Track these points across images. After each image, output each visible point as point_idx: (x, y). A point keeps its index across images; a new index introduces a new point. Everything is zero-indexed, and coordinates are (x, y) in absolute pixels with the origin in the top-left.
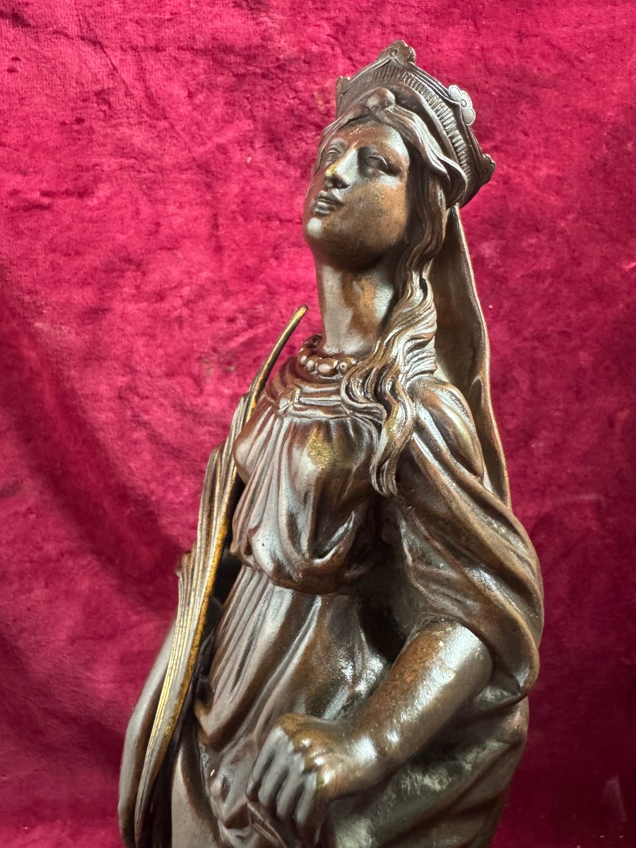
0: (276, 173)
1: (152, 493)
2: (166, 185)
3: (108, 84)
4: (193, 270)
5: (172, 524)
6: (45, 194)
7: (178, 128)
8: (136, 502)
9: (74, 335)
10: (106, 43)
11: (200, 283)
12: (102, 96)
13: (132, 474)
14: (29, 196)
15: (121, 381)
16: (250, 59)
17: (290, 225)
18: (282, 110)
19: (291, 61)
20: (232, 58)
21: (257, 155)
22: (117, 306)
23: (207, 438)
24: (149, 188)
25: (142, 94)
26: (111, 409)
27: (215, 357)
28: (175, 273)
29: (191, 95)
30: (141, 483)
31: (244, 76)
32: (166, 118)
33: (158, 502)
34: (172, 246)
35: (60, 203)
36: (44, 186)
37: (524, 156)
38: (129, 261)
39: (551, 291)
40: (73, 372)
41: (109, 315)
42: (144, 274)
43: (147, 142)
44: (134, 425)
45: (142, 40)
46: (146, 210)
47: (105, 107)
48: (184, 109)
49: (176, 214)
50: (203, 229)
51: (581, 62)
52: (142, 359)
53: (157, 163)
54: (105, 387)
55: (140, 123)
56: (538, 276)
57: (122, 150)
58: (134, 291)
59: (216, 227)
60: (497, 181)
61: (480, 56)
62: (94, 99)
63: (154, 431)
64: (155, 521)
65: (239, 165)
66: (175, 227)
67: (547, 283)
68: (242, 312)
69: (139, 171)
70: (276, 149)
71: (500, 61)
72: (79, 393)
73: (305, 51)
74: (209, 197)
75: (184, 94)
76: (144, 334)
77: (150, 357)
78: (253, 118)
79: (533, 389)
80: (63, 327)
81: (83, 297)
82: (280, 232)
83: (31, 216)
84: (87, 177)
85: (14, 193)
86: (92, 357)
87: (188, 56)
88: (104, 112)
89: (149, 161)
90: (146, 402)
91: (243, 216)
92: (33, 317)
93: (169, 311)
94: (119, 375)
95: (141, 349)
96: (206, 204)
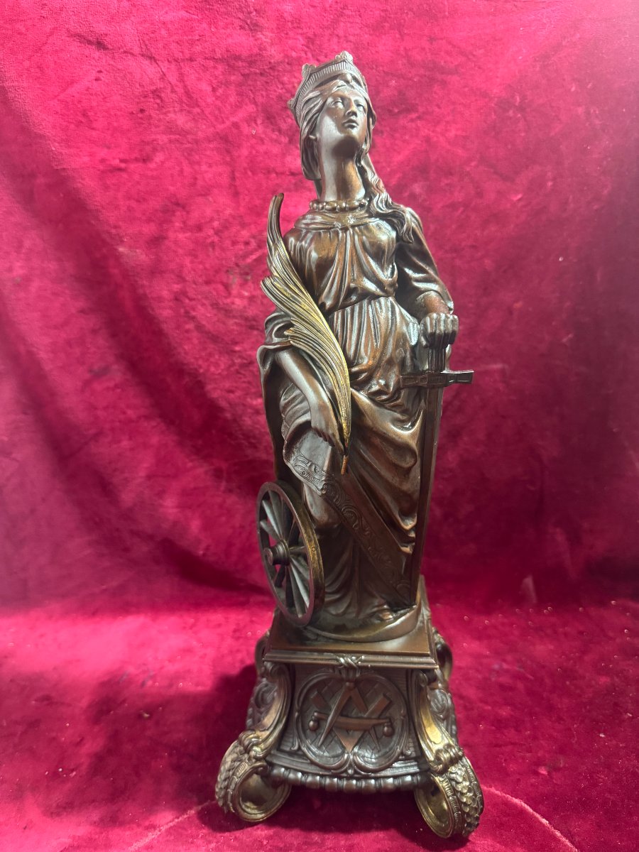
0: (272, 140)
1: (200, 367)
2: (200, 152)
3: (160, 85)
4: (220, 209)
5: (215, 389)
6: (122, 161)
7: (207, 113)
8: (189, 374)
9: (145, 256)
10: (157, 57)
11: (225, 218)
12: (156, 93)
13: (186, 353)
15: (176, 287)
16: (251, 63)
17: (283, 177)
18: (274, 97)
19: (279, 63)
20: (240, 63)
21: (258, 129)
22: (171, 235)
23: (235, 328)
24: (189, 154)
25: (183, 91)
26: (171, 308)
27: (237, 270)
28: (209, 212)
29: (214, 90)
30: (192, 360)
31: (248, 75)
32: (198, 106)
33: (204, 374)
34: (206, 193)
35: (132, 166)
36: (122, 156)
37: (438, 122)
38: (178, 204)
39: (463, 216)
40: (145, 282)
41: (166, 242)
42: (188, 212)
43: (187, 122)
44: (186, 320)
45: (181, 54)
46: (187, 170)
47: (158, 101)
48: (210, 100)
49: (207, 172)
50: (225, 180)
51: (474, 56)
52: (189, 272)
53: (194, 137)
54: (166, 292)
55: (181, 110)
56: (453, 206)
57: (171, 129)
58: (182, 225)
59: (234, 178)
60: (421, 141)
61: (404, 55)
62: (151, 95)
63: (199, 323)
64: (203, 388)
65: (247, 136)
66: (207, 180)
67: (460, 211)
68: (254, 237)
69: (182, 143)
70: (272, 123)
71: (419, 58)
72: (150, 296)
73: (287, 56)
74: (228, 159)
75: (209, 89)
76: (190, 255)
77: (194, 271)
78: (255, 103)
80: (137, 251)
81: (149, 229)
82: (276, 181)
83: (114, 176)
84: (148, 148)
85: (103, 161)
86: (156, 270)
87: (212, 63)
88: (158, 104)
89: (188, 136)
90: (193, 303)
91: (251, 171)
92: (118, 245)
93: (206, 238)
94: (174, 283)
95: (189, 265)
96: (227, 164)
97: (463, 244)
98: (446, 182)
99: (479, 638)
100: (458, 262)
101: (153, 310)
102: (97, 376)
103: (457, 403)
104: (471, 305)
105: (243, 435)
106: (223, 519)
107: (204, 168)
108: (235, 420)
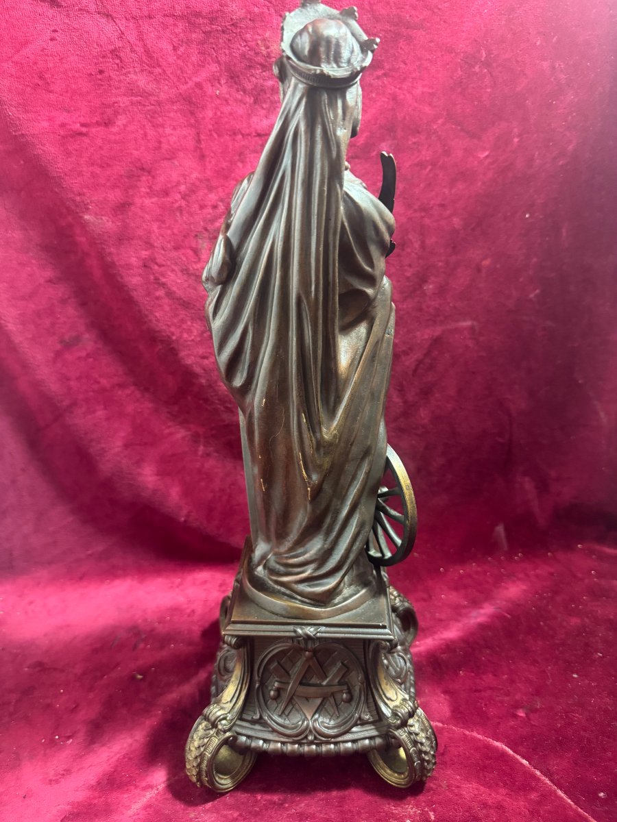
0: (236, 100)
1: (173, 334)
2: (163, 114)
3: (119, 44)
4: (186, 173)
5: (188, 355)
6: (83, 125)
7: (168, 72)
8: (162, 342)
9: (111, 223)
10: (114, 15)
11: (192, 182)
12: (115, 53)
13: (158, 321)
14: (73, 127)
15: (144, 254)
16: (212, 20)
17: (249, 137)
18: (237, 55)
19: (241, 20)
20: (201, 21)
21: (222, 89)
22: (138, 201)
24: (152, 117)
25: (142, 50)
26: (140, 275)
27: (206, 234)
28: (175, 176)
29: (175, 49)
30: (164, 327)
31: (210, 32)
32: (159, 66)
33: (177, 341)
34: (171, 156)
35: (94, 130)
36: (82, 120)
37: (405, 79)
38: (143, 169)
39: (431, 175)
40: (112, 249)
41: (133, 208)
42: (153, 177)
43: (148, 83)
44: (156, 286)
45: (139, 11)
46: (151, 132)
47: (118, 61)
48: (172, 59)
49: (172, 134)
50: (191, 144)
51: (439, 9)
52: (157, 238)
53: (156, 98)
54: (135, 259)
55: (142, 71)
56: (421, 165)
57: (132, 90)
58: (148, 190)
59: (199, 141)
60: (388, 98)
61: (369, 9)
62: (110, 55)
63: (169, 289)
64: (177, 354)
65: (211, 97)
66: (172, 143)
67: (428, 170)
68: (222, 200)
69: (144, 105)
70: (236, 83)
71: (383, 12)
72: (117, 263)
73: (250, 12)
74: (192, 121)
75: (170, 48)
76: (157, 220)
77: (163, 236)
78: (218, 62)
79: (423, 246)
80: (103, 218)
81: (115, 196)
82: (243, 143)
83: (75, 141)
84: (109, 111)
85: (63, 125)
86: (123, 238)
87: (171, 21)
88: (118, 64)
89: (150, 97)
90: (162, 269)
91: (216, 133)
92: (83, 212)
93: (173, 203)
94: (143, 249)
95: (156, 231)
96: (192, 126)
97: (432, 202)
98: (414, 140)
99: (456, 589)
100: (427, 221)
101: (122, 278)
102: (68, 346)
103: (427, 361)
104: (440, 264)
105: (219, 400)
106: (203, 484)
107: (168, 130)
108: (210, 386)
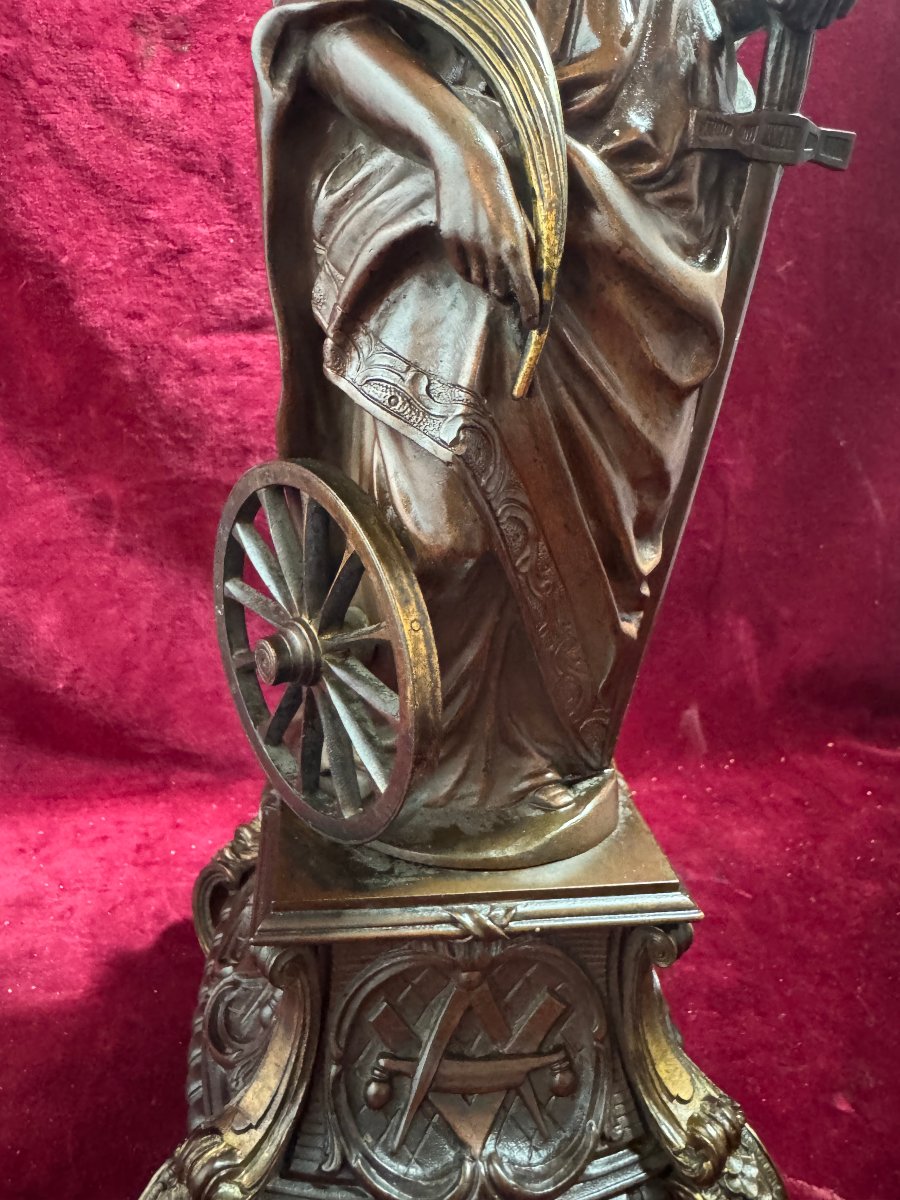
1: (63, 251)
5: (96, 306)
8: (35, 267)
13: (28, 214)
15: (4, 45)
23: (149, 164)
27: (157, 27)
30: (41, 232)
33: (71, 266)
44: (28, 129)
52: (39, 12)
63: (62, 143)
64: (68, 301)
90: (46, 90)
105: (162, 421)
106: (112, 611)
108: (143, 385)
